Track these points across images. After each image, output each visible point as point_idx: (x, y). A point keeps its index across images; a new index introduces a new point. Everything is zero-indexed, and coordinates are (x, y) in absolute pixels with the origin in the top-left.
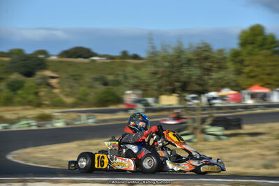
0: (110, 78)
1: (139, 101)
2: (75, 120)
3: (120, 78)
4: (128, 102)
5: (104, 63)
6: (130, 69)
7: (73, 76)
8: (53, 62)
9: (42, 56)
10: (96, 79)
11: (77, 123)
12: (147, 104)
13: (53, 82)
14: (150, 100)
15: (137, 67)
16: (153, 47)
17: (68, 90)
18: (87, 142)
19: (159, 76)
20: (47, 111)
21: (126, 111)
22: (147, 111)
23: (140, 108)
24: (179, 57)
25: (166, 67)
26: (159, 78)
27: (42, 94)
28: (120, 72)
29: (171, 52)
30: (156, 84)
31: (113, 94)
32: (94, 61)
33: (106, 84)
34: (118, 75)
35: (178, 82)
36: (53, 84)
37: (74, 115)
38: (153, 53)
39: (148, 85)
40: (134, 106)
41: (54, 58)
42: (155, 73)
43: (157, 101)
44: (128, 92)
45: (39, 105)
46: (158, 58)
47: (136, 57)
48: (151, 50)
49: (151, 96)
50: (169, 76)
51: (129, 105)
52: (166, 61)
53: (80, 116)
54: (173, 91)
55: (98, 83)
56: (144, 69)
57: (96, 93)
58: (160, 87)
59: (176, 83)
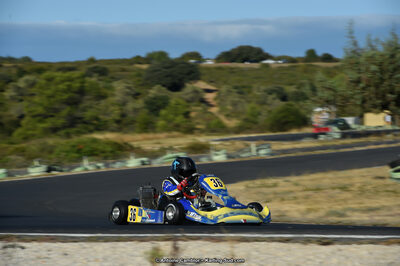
0: (290, 89)
1: (334, 123)
2: (241, 150)
3: (307, 90)
4: (316, 124)
5: (281, 68)
6: (319, 76)
7: (236, 88)
8: (208, 68)
9: (192, 61)
10: (270, 92)
11: (244, 155)
12: (346, 126)
13: (210, 97)
14: (350, 120)
15: (330, 73)
16: (355, 44)
17: (229, 107)
18: (258, 182)
19: (362, 85)
20: (202, 139)
21: (315, 136)
22: (344, 136)
23: (335, 131)
24: (393, 56)
25: (374, 72)
26: (363, 88)
27: (193, 115)
28: (305, 81)
29: (380, 49)
30: (357, 97)
31: (296, 113)
32: (267, 65)
33: (284, 98)
34: (302, 85)
35: (392, 93)
36: (210, 100)
37: (239, 144)
38: (354, 52)
39: (346, 99)
40: (327, 129)
41: (210, 63)
42: (358, 81)
43: (360, 119)
44: (318, 110)
45: (190, 131)
46: (362, 60)
47: (328, 58)
48: (352, 47)
49: (350, 115)
50: (377, 86)
51: (318, 128)
52: (375, 64)
53: (248, 145)
54: (384, 107)
55: (274, 96)
56: (342, 75)
57: (270, 112)
58: (364, 101)
59: (389, 95)
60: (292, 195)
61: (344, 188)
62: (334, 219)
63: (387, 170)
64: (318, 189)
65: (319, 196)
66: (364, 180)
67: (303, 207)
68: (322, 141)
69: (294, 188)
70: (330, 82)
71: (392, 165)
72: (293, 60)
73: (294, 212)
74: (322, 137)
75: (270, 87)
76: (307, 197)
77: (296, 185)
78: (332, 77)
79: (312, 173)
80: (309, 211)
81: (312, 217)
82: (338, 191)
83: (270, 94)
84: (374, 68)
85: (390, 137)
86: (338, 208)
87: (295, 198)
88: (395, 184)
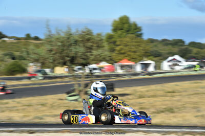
0: (17, 54)
1: (39, 71)
3: (24, 54)
4: (31, 72)
5: (12, 43)
6: (31, 47)
12: (45, 74)
14: (48, 70)
15: (37, 46)
16: (50, 31)
19: (53, 52)
21: (29, 78)
22: (45, 78)
23: (40, 76)
24: (68, 38)
25: (59, 46)
26: (54, 54)
28: (23, 50)
29: (63, 35)
30: (51, 58)
31: (19, 66)
32: (4, 41)
33: (14, 58)
34: (22, 52)
35: (68, 57)
38: (49, 36)
39: (45, 59)
40: (35, 75)
42: (51, 51)
43: (53, 71)
44: (31, 64)
46: (53, 40)
47: (36, 38)
48: (48, 33)
49: (48, 68)
50: (61, 53)
51: (31, 74)
52: (59, 42)
54: (64, 64)
55: (8, 57)
56: (43, 48)
57: (6, 65)
58: (54, 61)
59: (67, 58)
60: (15, 108)
61: (43, 105)
62: (37, 121)
63: (65, 96)
64: (29, 105)
65: (30, 109)
66: (53, 101)
67: (21, 115)
68: (33, 81)
69: (17, 105)
70: (37, 51)
71: (68, 93)
72: (18, 39)
73: (17, 117)
74: (33, 79)
75: (6, 52)
76: (24, 109)
77: (18, 103)
78: (38, 48)
79: (27, 97)
80: (25, 116)
81: (26, 120)
82: (40, 106)
83: (6, 56)
84: (59, 44)
85: (67, 79)
86: (40, 115)
87: (18, 110)
88: (68, 103)
